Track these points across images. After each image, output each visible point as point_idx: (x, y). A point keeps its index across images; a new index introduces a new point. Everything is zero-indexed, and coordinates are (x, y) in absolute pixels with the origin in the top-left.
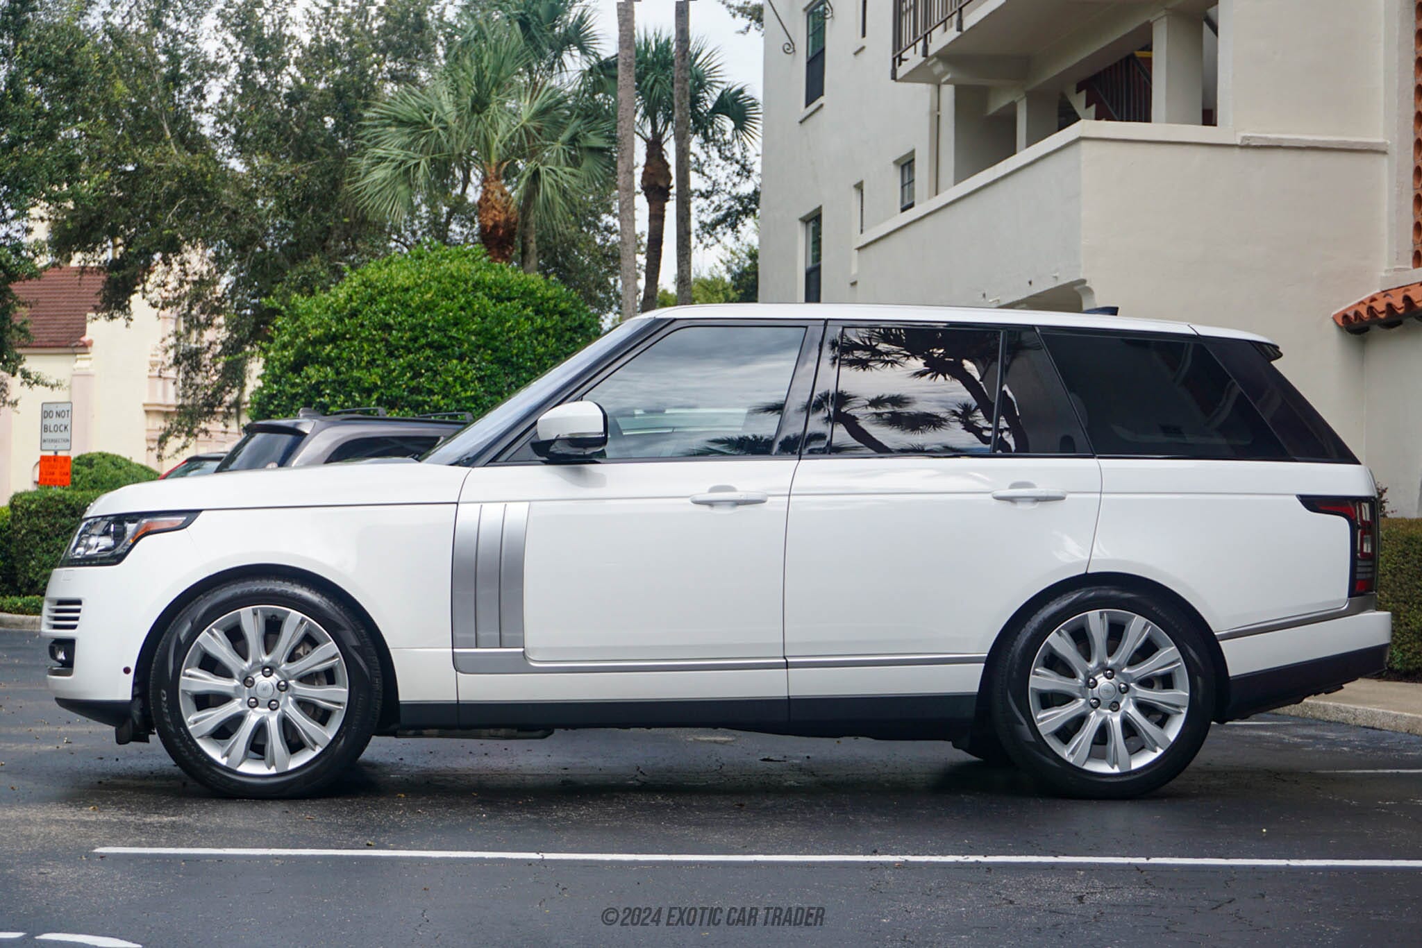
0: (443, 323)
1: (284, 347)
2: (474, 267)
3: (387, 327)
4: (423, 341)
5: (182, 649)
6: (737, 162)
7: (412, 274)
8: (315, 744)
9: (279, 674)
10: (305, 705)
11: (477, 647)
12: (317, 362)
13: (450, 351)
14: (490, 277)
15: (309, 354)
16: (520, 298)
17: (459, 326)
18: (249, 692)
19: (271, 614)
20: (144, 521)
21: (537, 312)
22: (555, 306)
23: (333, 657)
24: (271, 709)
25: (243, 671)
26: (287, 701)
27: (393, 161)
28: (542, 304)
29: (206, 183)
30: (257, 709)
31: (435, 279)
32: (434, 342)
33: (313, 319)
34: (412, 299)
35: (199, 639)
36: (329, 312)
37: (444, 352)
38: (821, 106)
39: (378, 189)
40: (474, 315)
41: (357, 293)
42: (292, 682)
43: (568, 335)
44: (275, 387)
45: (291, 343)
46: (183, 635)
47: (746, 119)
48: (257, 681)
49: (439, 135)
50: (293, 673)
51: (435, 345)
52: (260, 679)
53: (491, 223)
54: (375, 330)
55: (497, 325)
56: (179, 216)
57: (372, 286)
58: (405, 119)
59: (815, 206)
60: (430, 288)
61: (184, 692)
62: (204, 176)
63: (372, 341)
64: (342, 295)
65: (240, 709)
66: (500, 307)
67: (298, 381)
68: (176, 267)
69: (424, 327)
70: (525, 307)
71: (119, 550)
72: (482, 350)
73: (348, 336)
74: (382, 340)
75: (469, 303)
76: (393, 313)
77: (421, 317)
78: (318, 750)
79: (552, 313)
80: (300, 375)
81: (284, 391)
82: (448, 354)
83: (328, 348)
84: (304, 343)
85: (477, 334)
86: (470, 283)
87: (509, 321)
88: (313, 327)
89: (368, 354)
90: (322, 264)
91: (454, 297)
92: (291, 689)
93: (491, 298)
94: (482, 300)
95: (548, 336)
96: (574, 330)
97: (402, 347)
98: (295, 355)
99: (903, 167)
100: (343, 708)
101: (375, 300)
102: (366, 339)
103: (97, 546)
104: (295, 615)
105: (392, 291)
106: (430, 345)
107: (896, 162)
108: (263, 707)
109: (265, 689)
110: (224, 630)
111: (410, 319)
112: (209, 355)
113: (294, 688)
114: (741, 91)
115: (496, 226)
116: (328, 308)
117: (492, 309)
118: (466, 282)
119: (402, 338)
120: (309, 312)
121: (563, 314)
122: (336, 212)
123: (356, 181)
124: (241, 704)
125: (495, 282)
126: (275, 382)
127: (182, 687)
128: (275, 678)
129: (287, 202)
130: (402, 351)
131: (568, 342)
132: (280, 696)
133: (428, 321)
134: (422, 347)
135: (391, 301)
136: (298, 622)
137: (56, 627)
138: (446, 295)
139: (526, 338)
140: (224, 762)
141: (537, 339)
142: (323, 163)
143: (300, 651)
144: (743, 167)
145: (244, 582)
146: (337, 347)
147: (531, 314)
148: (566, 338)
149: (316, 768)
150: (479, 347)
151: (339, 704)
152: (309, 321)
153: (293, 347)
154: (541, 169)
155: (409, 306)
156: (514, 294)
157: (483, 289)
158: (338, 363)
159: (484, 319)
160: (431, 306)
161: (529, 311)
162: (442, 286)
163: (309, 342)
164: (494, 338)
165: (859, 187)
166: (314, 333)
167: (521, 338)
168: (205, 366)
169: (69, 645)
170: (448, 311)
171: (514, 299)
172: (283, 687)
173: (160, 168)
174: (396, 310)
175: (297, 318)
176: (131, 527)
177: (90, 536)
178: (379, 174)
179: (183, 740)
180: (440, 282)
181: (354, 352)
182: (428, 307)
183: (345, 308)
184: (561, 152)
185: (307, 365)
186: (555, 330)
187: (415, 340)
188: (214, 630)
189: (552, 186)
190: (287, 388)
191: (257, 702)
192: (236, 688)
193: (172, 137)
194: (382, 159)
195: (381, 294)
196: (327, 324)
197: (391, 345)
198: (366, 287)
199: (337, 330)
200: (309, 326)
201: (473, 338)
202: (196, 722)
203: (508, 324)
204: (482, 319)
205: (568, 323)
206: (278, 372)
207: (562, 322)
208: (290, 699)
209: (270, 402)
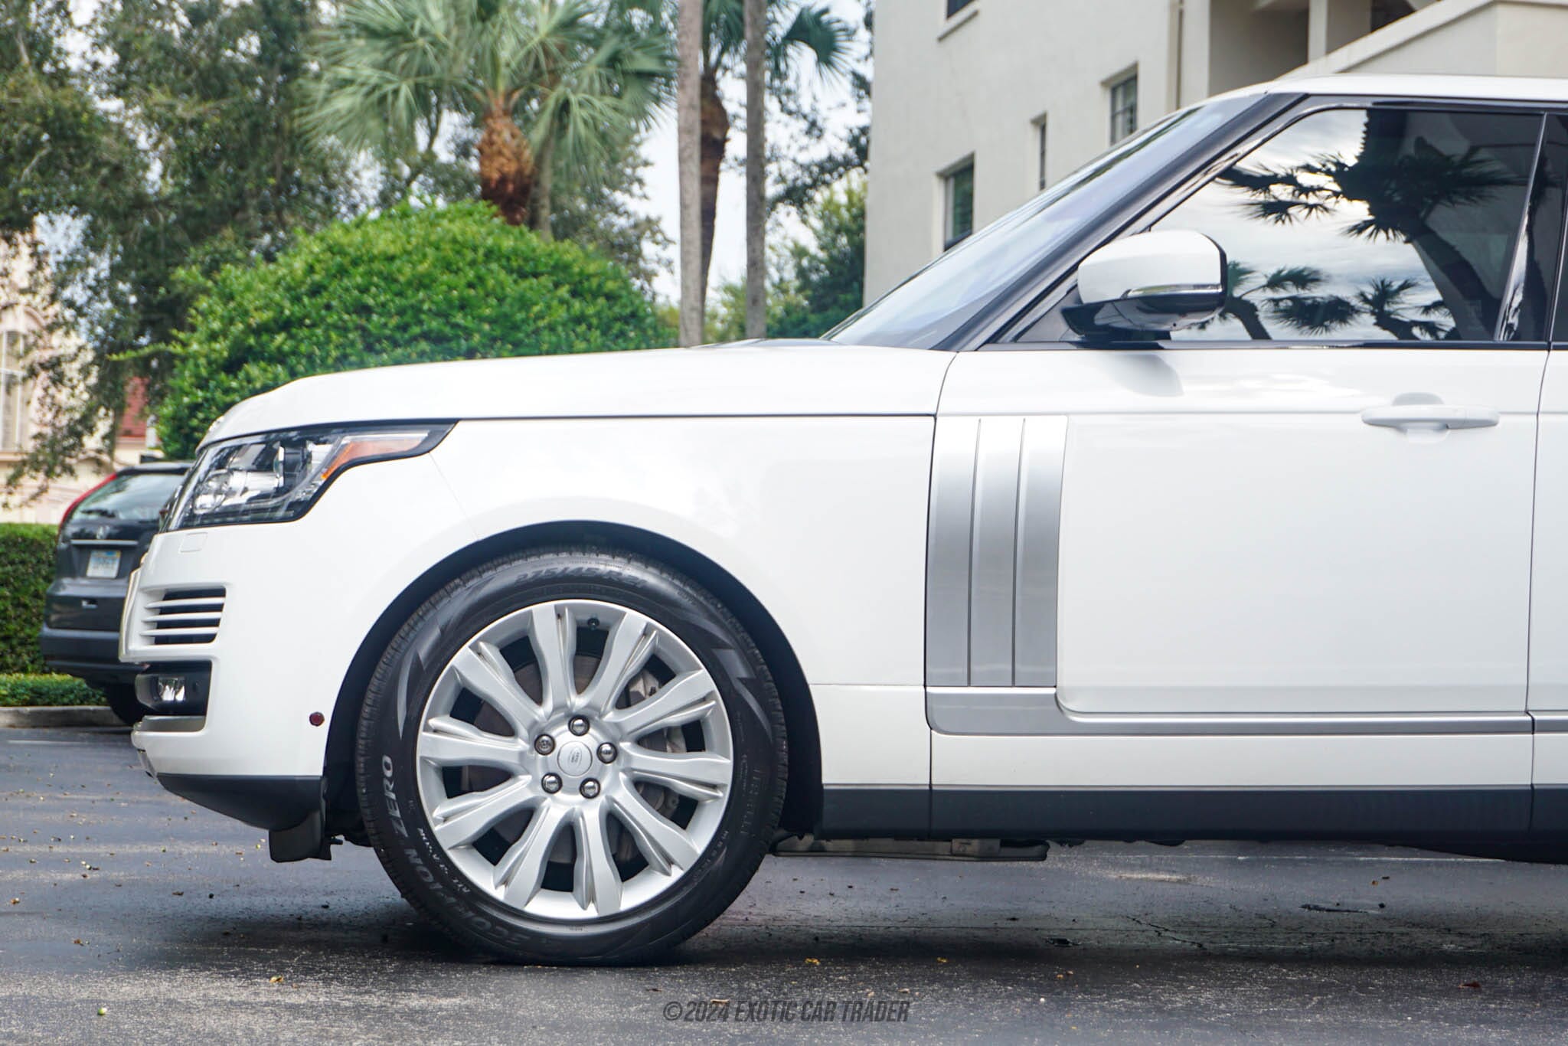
0: (444, 306)
1: (213, 337)
2: (483, 230)
3: (365, 310)
4: (416, 330)
5: (424, 677)
6: (805, 117)
7: (399, 237)
8: (670, 862)
9: (601, 728)
10: (647, 788)
11: (969, 685)
12: (263, 359)
13: (453, 344)
14: (508, 243)
15: (250, 348)
16: (550, 274)
17: (468, 310)
18: (545, 762)
19: (587, 618)
20: (347, 440)
21: (574, 294)
22: (600, 286)
23: (704, 700)
24: (587, 797)
25: (535, 722)
26: (616, 779)
27: (363, 84)
28: (581, 282)
29: (79, 125)
30: (559, 795)
31: (431, 244)
32: (431, 331)
33: (256, 299)
34: (399, 271)
35: (454, 661)
36: (281, 289)
37: (446, 345)
38: (975, 14)
39: (340, 123)
40: (487, 295)
41: (319, 261)
42: (625, 746)
43: (617, 327)
44: (200, 393)
45: (224, 333)
46: (423, 652)
47: (835, 49)
48: (559, 742)
49: (425, 52)
50: (629, 728)
51: (433, 335)
52: (564, 738)
53: (496, 176)
54: (348, 313)
55: (520, 310)
56: (41, 170)
57: (342, 252)
58: (379, 28)
59: (966, 153)
60: (425, 256)
61: (424, 760)
62: (77, 115)
63: (343, 330)
64: (299, 265)
65: (529, 795)
66: (525, 284)
67: (234, 384)
68: (25, 250)
69: (417, 310)
70: (557, 285)
71: (299, 494)
72: (499, 344)
73: (308, 322)
74: (358, 327)
75: (481, 279)
76: (373, 290)
77: (414, 295)
78: (677, 874)
79: (595, 294)
80: (236, 377)
81: (213, 399)
82: (451, 349)
83: (280, 338)
84: (243, 332)
85: (492, 321)
86: (481, 251)
87: (536, 304)
88: (257, 309)
89: (337, 347)
90: (236, 241)
91: (459, 269)
92: (622, 759)
93: (510, 271)
94: (497, 275)
95: (590, 327)
96: (625, 320)
97: (388, 338)
98: (231, 349)
99: (1114, 91)
100: (724, 795)
101: (346, 271)
102: (335, 327)
103: (245, 490)
104: (634, 620)
105: (372, 259)
106: (426, 336)
107: (1105, 84)
108: (570, 792)
109: (575, 758)
110: (498, 645)
111: (397, 300)
112: (76, 365)
113: (629, 757)
114: (825, 11)
115: (503, 180)
116: (278, 283)
117: (512, 288)
118: (475, 249)
119: (385, 325)
120: (249, 288)
121: (610, 297)
122: (258, 170)
123: (308, 113)
124: (530, 786)
125: (515, 251)
126: (200, 387)
127: (420, 752)
128: (592, 739)
129: (192, 154)
130: (385, 344)
131: (617, 337)
132: (602, 772)
133: (422, 302)
134: (415, 339)
135: (369, 273)
136: (640, 632)
137: (160, 640)
138: (448, 267)
139: (560, 329)
140: (499, 894)
141: (574, 331)
142: (242, 102)
143: (639, 687)
144: (813, 124)
145: (539, 555)
146: (291, 337)
147: (567, 296)
148: (615, 331)
149: (671, 909)
150: (494, 339)
151: (714, 787)
152: (250, 301)
153: (225, 337)
154: (573, 99)
155: (396, 281)
156: (542, 269)
157: (498, 260)
158: (293, 360)
159: (501, 300)
160: (427, 281)
161: (564, 291)
162: (441, 254)
163: (250, 330)
164: (516, 327)
165: (1040, 124)
166: (257, 318)
167: (552, 328)
168: (70, 380)
169: (197, 673)
170: (451, 288)
171: (542, 274)
172: (609, 755)
173: (15, 105)
174: (377, 286)
175: (231, 297)
176: (319, 452)
177: (231, 471)
178: (344, 102)
179: (423, 852)
180: (437, 248)
181: (319, 345)
182: (422, 283)
183: (303, 282)
184: (596, 78)
185: (246, 362)
186: (600, 319)
187: (404, 328)
188: (482, 644)
189: (585, 122)
190: (218, 395)
191: (560, 782)
192: (522, 754)
193: (31, 64)
194: (347, 82)
195: (355, 263)
196: (278, 305)
197: (370, 334)
198: (333, 254)
199: (292, 313)
200: (251, 307)
201: (486, 327)
202: (446, 819)
203: (536, 309)
204: (498, 300)
205: (617, 309)
206: (204, 372)
207: (610, 308)
208: (622, 776)
209: (192, 415)
